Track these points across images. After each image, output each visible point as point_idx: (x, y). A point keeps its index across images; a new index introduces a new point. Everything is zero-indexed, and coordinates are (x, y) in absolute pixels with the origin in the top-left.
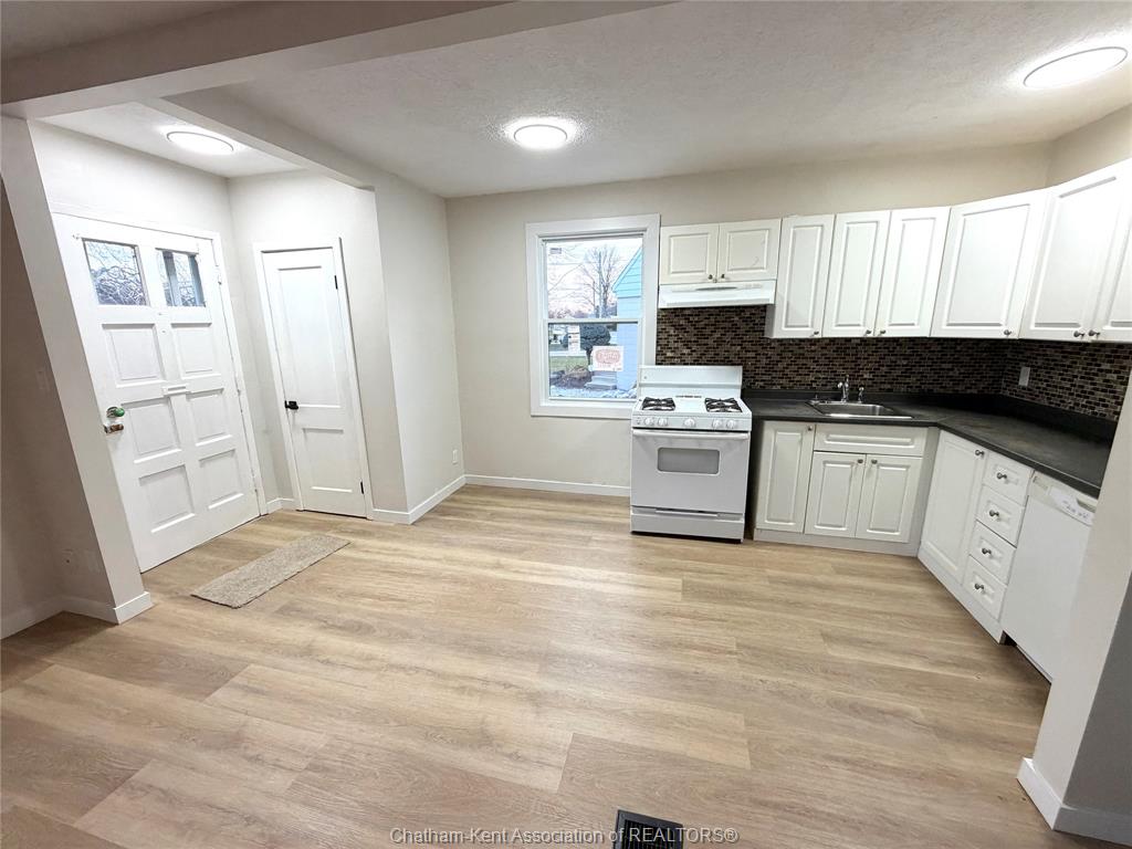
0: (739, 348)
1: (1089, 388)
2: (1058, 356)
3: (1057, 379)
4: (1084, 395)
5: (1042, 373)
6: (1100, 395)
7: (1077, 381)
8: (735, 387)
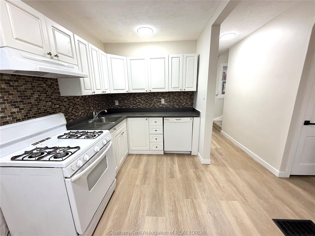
0: (50, 103)
1: (135, 103)
2: (125, 97)
3: (126, 102)
4: (134, 104)
5: (122, 101)
6: (138, 104)
7: (132, 102)
8: (63, 125)
